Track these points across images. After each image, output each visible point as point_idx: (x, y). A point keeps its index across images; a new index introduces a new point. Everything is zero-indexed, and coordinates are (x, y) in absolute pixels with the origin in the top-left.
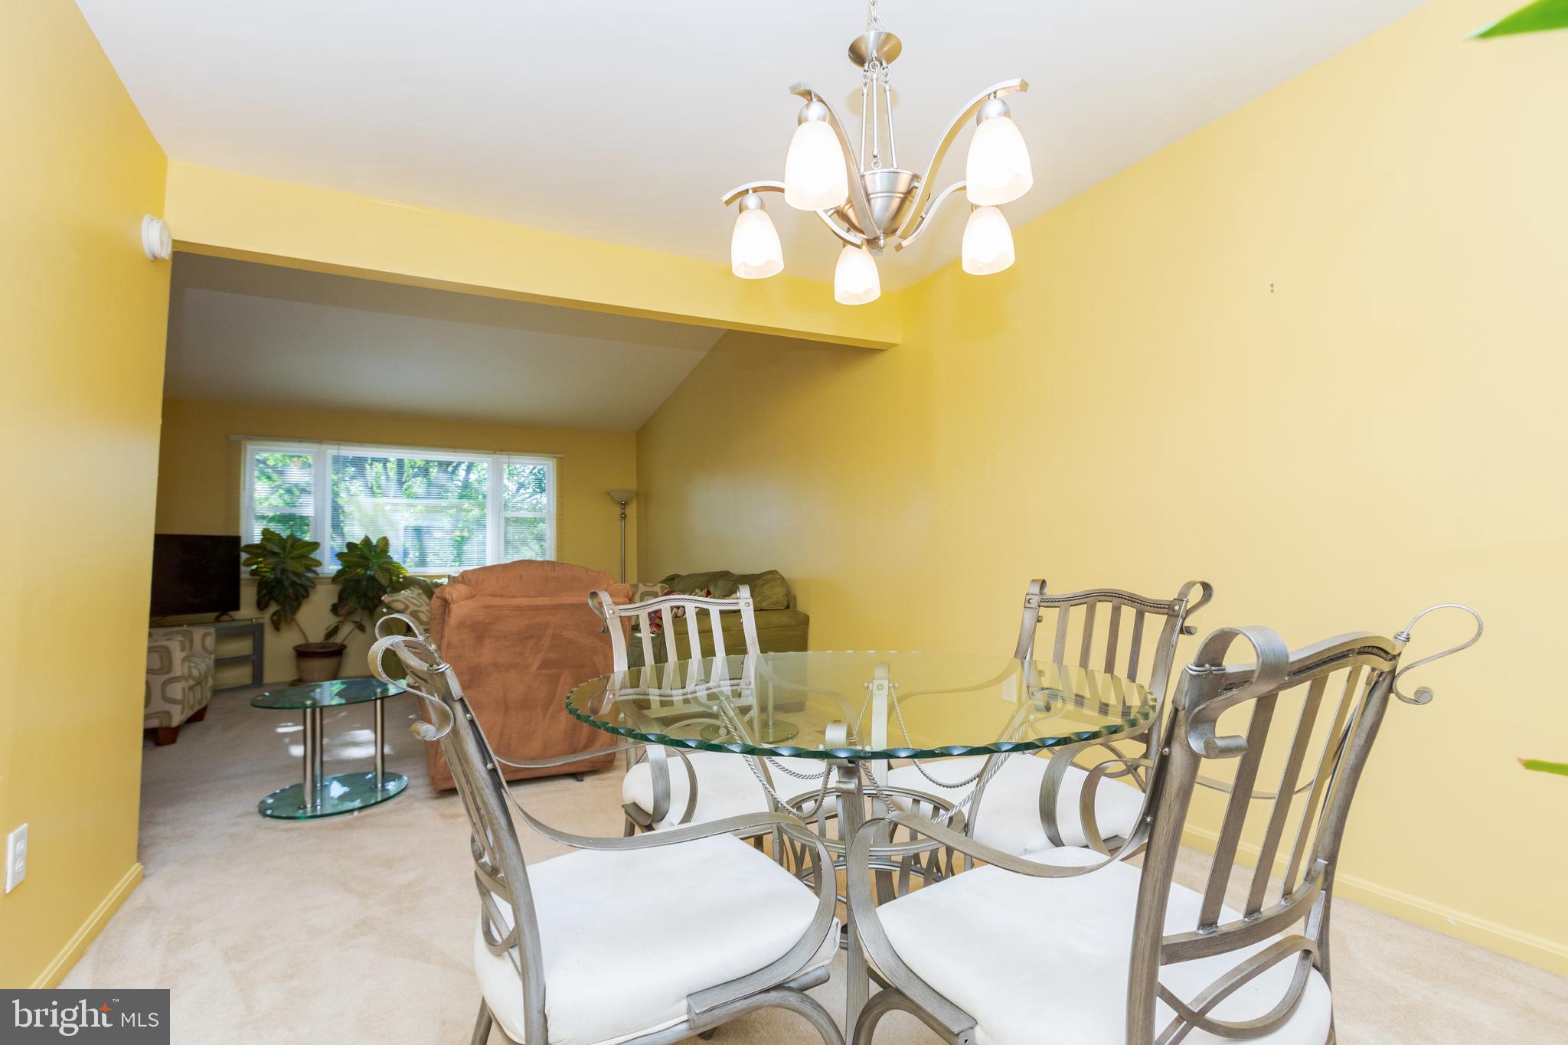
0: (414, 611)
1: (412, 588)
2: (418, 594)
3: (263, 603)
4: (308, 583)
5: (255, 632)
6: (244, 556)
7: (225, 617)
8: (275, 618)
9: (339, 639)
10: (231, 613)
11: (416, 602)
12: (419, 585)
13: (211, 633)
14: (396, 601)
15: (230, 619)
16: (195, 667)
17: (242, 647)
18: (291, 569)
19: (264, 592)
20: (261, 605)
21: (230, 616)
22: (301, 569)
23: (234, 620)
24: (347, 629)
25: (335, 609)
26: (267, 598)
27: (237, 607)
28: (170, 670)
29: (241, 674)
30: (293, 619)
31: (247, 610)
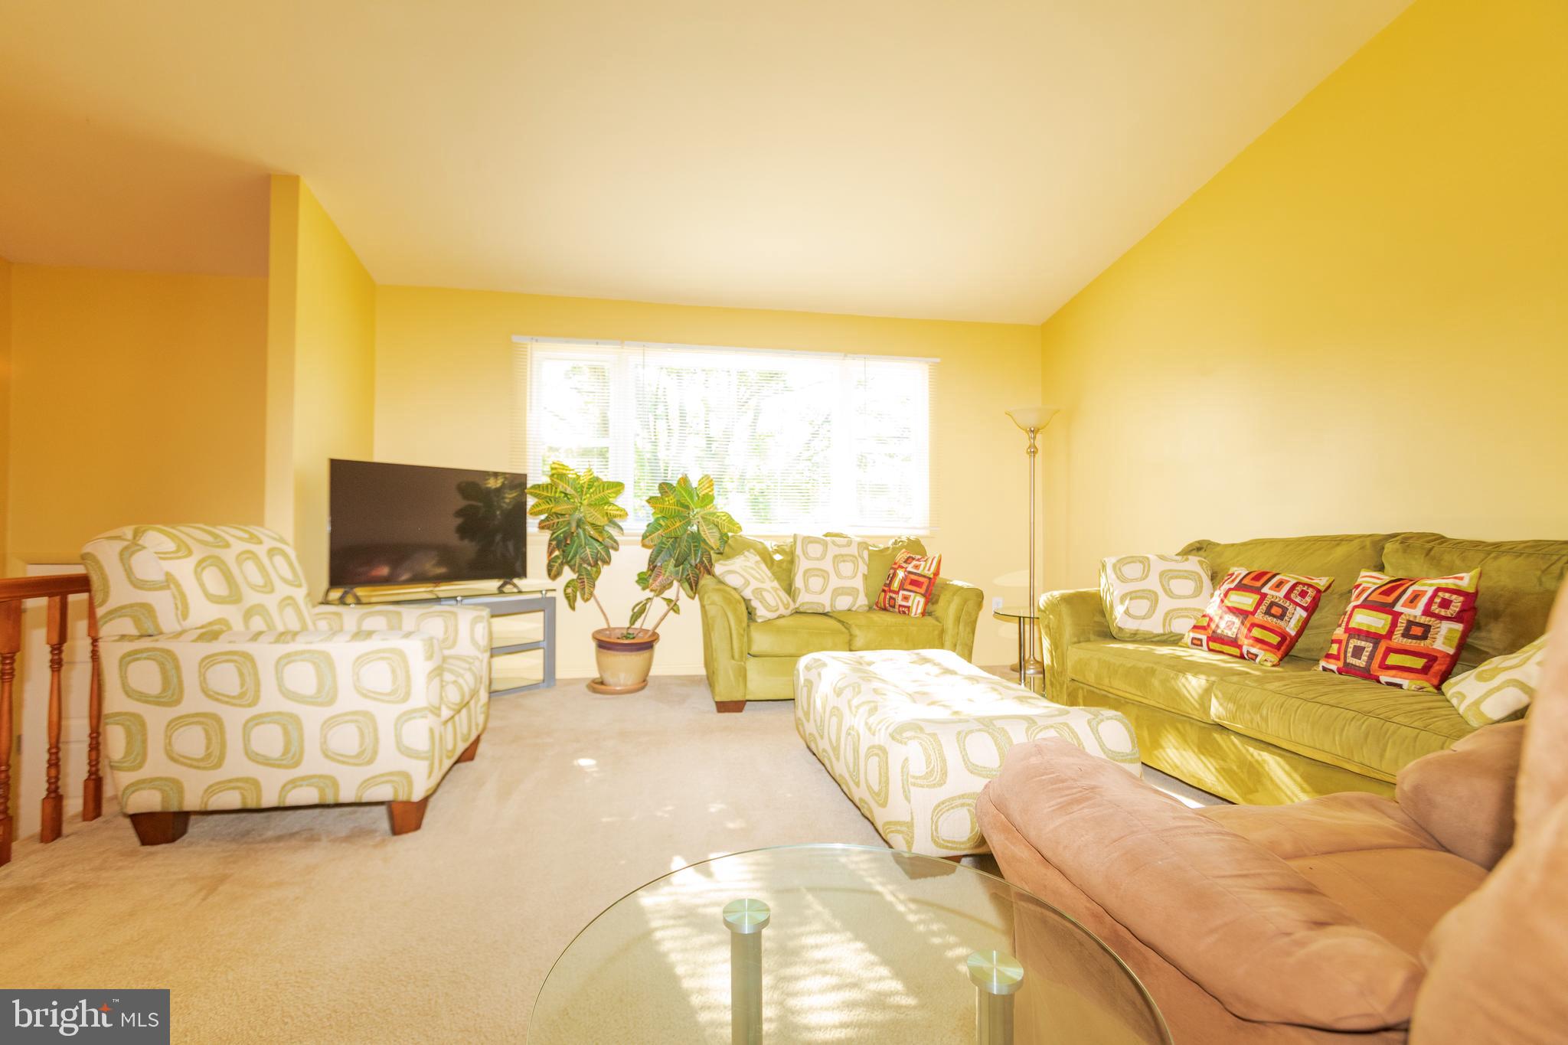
0: (757, 589)
1: (746, 553)
2: (757, 562)
3: (555, 569)
4: (608, 542)
5: (545, 605)
6: (531, 501)
7: (508, 588)
8: (569, 590)
9: (647, 623)
10: (516, 581)
11: (757, 575)
12: (755, 549)
13: (483, 617)
14: (730, 572)
15: (515, 590)
16: (455, 682)
17: (530, 626)
18: (589, 520)
19: (557, 553)
20: (553, 573)
21: (515, 586)
22: (602, 521)
23: (520, 592)
24: (658, 606)
25: (643, 580)
26: (559, 561)
27: (523, 574)
28: (407, 695)
29: (529, 666)
30: (591, 594)
31: (535, 579)
